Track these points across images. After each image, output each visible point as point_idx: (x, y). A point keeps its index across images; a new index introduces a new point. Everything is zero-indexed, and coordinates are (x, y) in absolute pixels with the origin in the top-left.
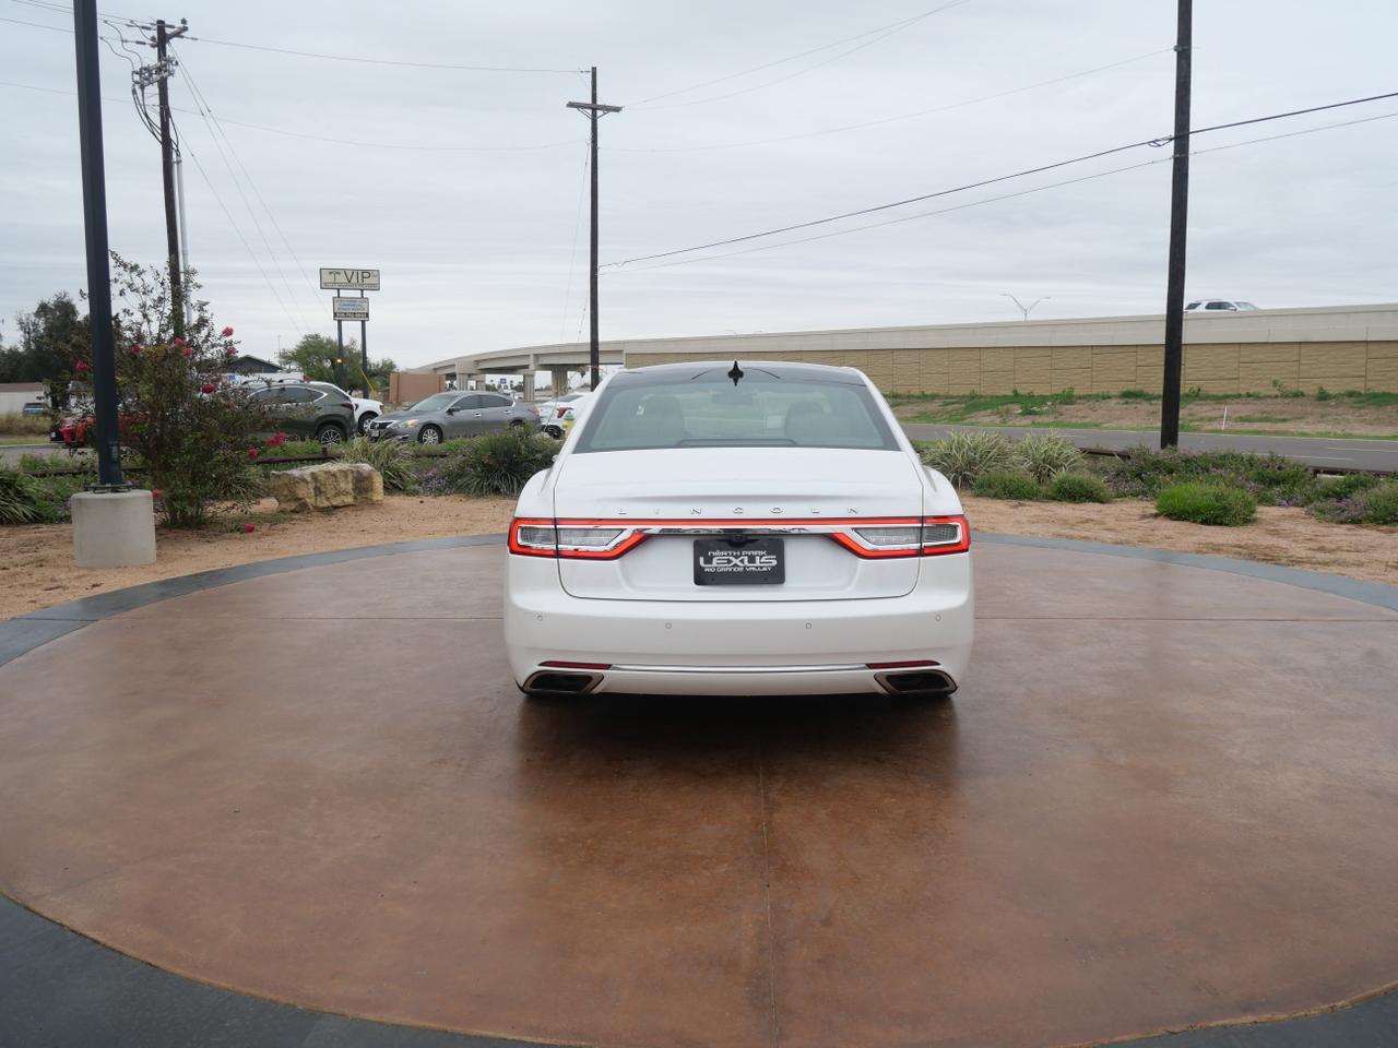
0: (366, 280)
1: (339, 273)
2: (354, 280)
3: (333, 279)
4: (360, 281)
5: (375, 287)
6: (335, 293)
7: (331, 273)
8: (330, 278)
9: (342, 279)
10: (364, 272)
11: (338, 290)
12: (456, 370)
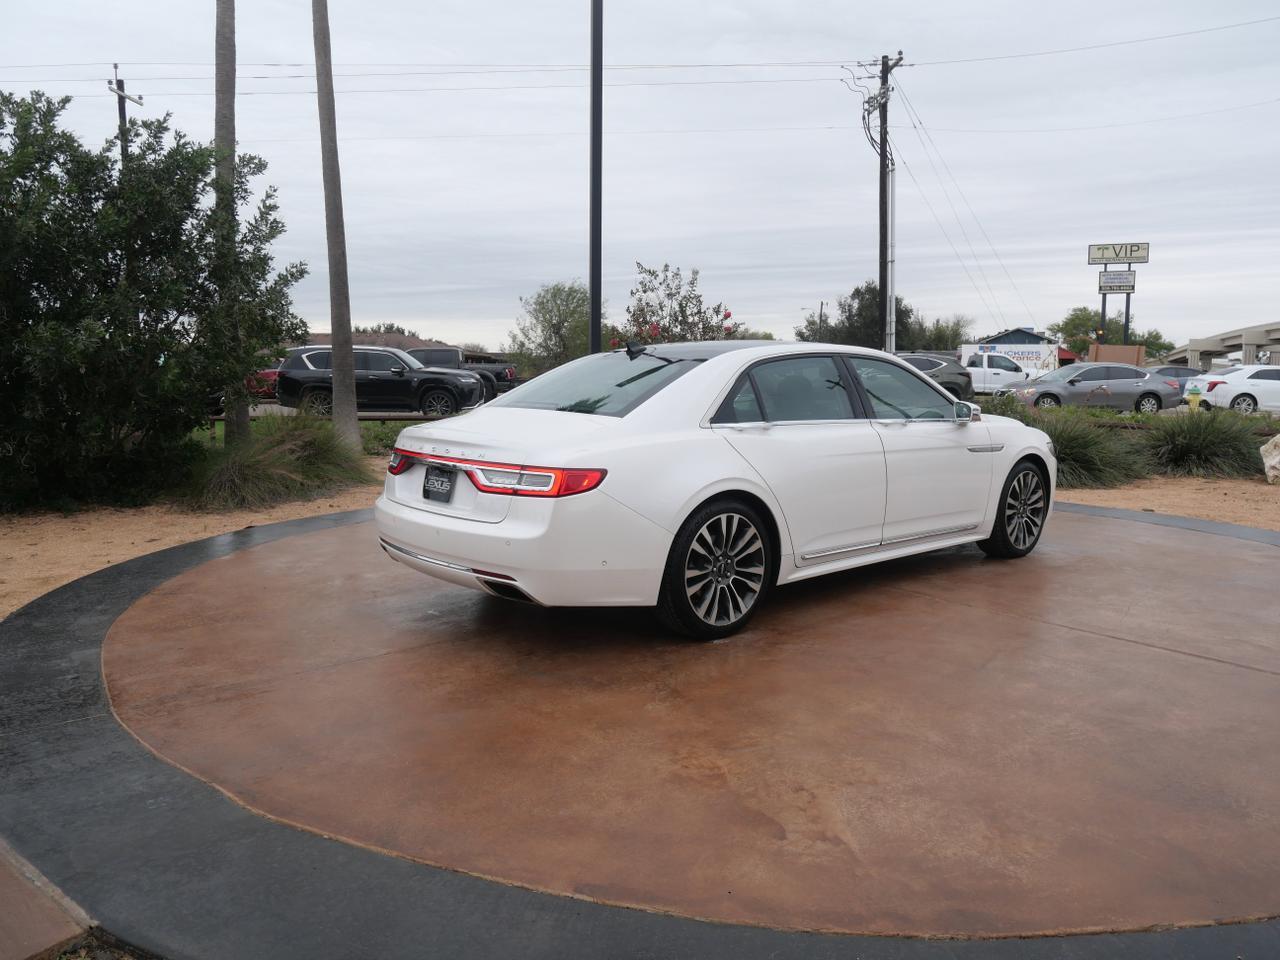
0: (1135, 253)
1: (1107, 249)
2: (1122, 254)
3: (1100, 255)
4: (1128, 255)
5: (1144, 260)
6: (1101, 268)
7: (1099, 249)
8: (1099, 254)
9: (1110, 254)
10: (1132, 245)
11: (1106, 264)
12: (1242, 341)
